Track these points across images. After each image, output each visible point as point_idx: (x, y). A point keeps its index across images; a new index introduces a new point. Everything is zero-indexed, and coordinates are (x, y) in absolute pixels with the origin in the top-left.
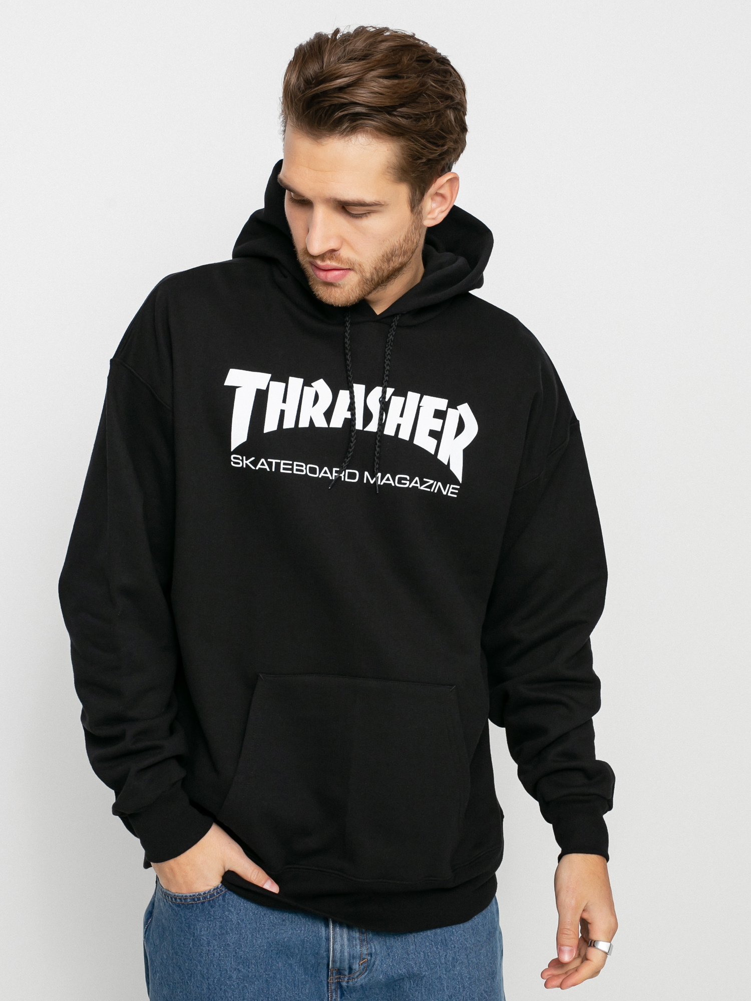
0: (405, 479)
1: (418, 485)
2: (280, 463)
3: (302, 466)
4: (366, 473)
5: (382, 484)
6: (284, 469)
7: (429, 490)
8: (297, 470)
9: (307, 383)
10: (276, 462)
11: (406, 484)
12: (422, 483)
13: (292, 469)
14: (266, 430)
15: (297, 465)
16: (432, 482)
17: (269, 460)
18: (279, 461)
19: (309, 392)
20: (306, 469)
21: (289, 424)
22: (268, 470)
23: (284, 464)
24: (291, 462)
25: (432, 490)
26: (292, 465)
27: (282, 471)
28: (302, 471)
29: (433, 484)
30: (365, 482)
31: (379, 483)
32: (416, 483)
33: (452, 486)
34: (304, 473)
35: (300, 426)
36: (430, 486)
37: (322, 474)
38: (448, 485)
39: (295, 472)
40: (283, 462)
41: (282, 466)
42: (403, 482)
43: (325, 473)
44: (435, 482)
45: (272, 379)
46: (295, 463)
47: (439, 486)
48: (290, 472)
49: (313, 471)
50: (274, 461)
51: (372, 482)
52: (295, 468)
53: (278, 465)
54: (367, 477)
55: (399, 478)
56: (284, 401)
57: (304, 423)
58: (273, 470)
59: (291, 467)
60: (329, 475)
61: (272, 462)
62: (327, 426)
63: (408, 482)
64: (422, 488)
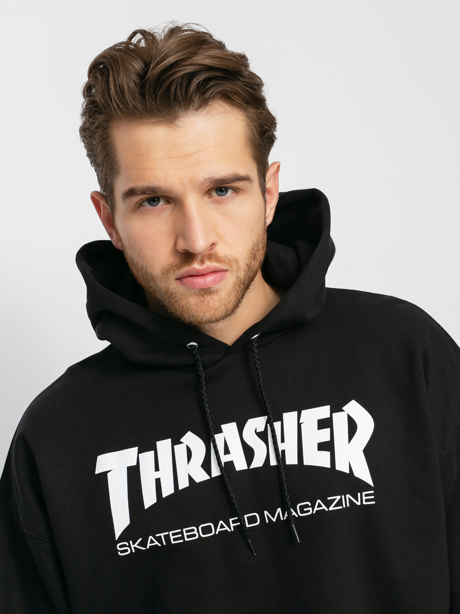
0: (307, 506)
1: (324, 507)
2: (169, 534)
3: (193, 530)
4: (266, 512)
5: (285, 519)
6: (175, 539)
7: (341, 507)
8: (188, 537)
9: (176, 441)
10: (164, 536)
11: (309, 511)
12: (328, 503)
13: (182, 537)
14: (147, 505)
15: (187, 532)
16: (338, 498)
17: (157, 535)
18: (167, 533)
19: (180, 450)
20: (198, 531)
21: (168, 490)
22: (160, 545)
23: (173, 534)
24: (180, 530)
25: (344, 506)
26: (182, 533)
27: (173, 542)
28: (194, 535)
29: (341, 499)
30: (267, 522)
31: (282, 519)
32: (320, 506)
33: (364, 493)
34: (197, 537)
35: (181, 487)
36: (340, 503)
37: (219, 530)
38: (359, 494)
39: (186, 539)
40: (171, 533)
41: (172, 537)
42: (305, 510)
43: (222, 526)
44: (343, 496)
45: (140, 452)
46: (184, 530)
47: (349, 498)
48: (182, 541)
49: (207, 530)
50: (162, 535)
51: (274, 520)
52: (185, 535)
53: (167, 537)
54: (267, 515)
55: (300, 507)
56: (157, 469)
57: (184, 484)
58: (165, 544)
59: (180, 536)
60: (227, 528)
61: (161, 536)
62: (209, 478)
63: (310, 509)
64: (331, 508)
